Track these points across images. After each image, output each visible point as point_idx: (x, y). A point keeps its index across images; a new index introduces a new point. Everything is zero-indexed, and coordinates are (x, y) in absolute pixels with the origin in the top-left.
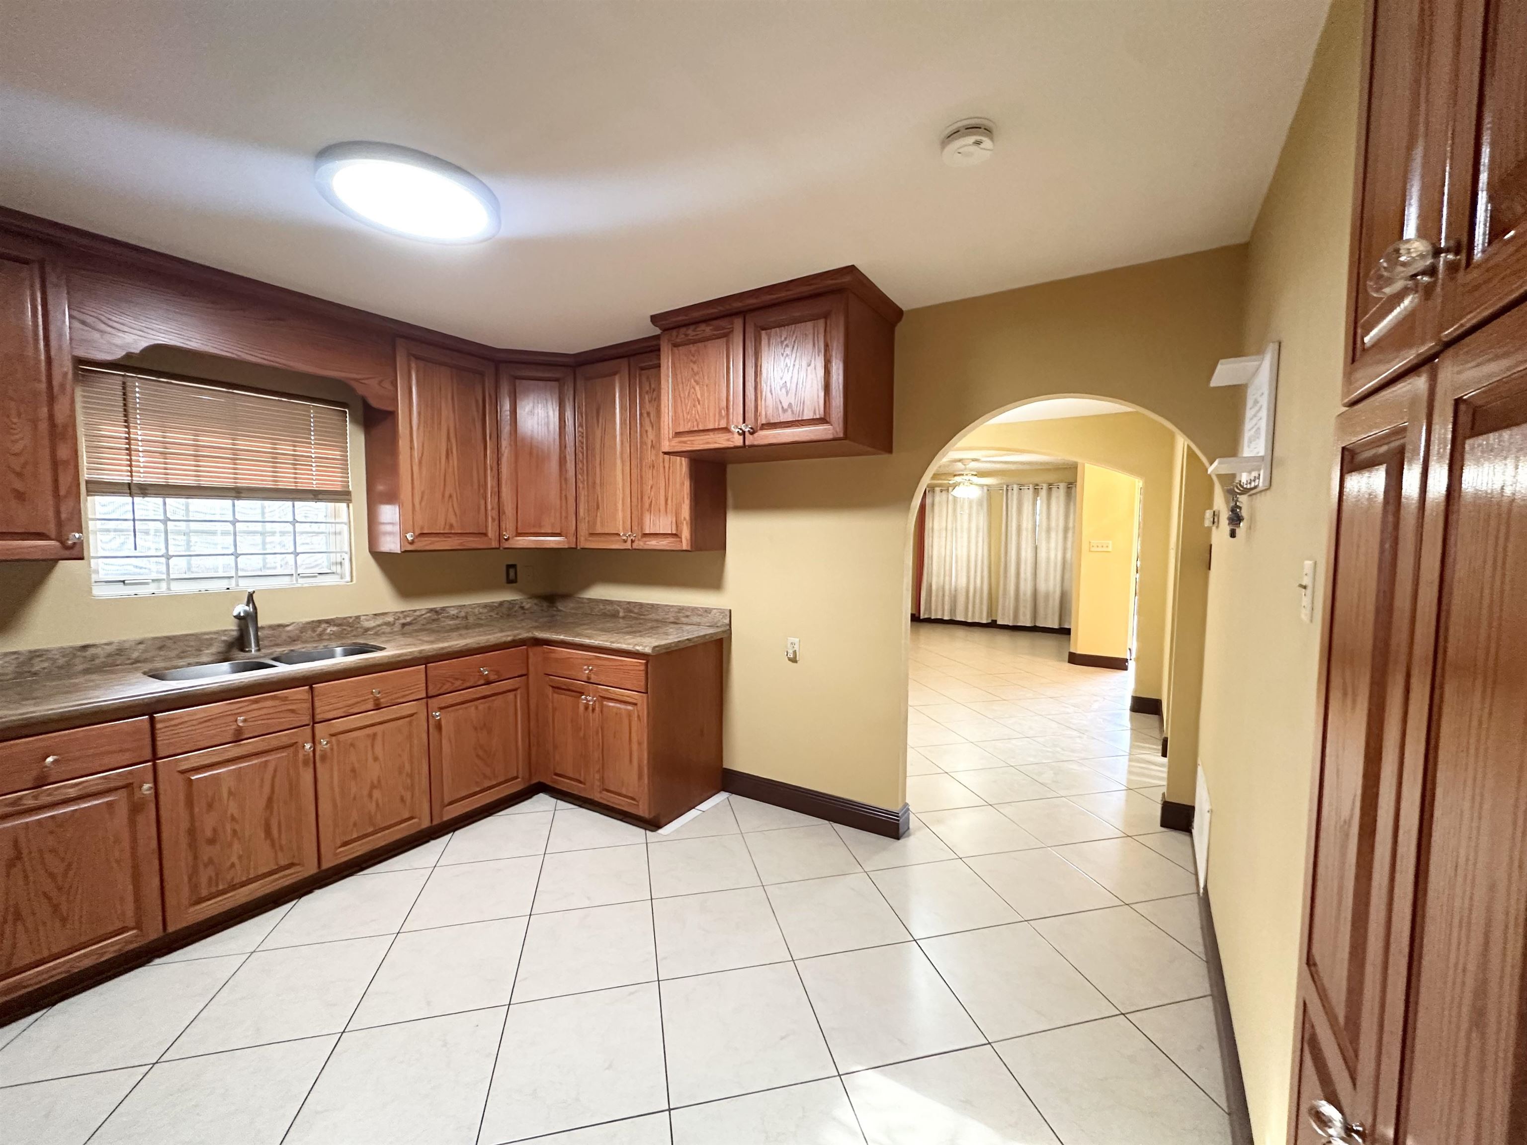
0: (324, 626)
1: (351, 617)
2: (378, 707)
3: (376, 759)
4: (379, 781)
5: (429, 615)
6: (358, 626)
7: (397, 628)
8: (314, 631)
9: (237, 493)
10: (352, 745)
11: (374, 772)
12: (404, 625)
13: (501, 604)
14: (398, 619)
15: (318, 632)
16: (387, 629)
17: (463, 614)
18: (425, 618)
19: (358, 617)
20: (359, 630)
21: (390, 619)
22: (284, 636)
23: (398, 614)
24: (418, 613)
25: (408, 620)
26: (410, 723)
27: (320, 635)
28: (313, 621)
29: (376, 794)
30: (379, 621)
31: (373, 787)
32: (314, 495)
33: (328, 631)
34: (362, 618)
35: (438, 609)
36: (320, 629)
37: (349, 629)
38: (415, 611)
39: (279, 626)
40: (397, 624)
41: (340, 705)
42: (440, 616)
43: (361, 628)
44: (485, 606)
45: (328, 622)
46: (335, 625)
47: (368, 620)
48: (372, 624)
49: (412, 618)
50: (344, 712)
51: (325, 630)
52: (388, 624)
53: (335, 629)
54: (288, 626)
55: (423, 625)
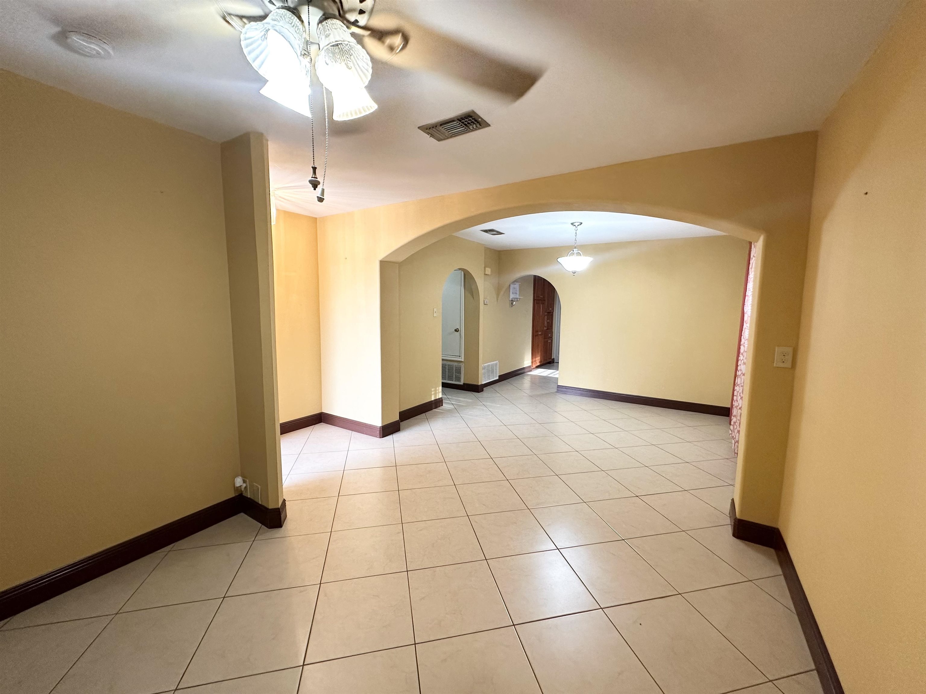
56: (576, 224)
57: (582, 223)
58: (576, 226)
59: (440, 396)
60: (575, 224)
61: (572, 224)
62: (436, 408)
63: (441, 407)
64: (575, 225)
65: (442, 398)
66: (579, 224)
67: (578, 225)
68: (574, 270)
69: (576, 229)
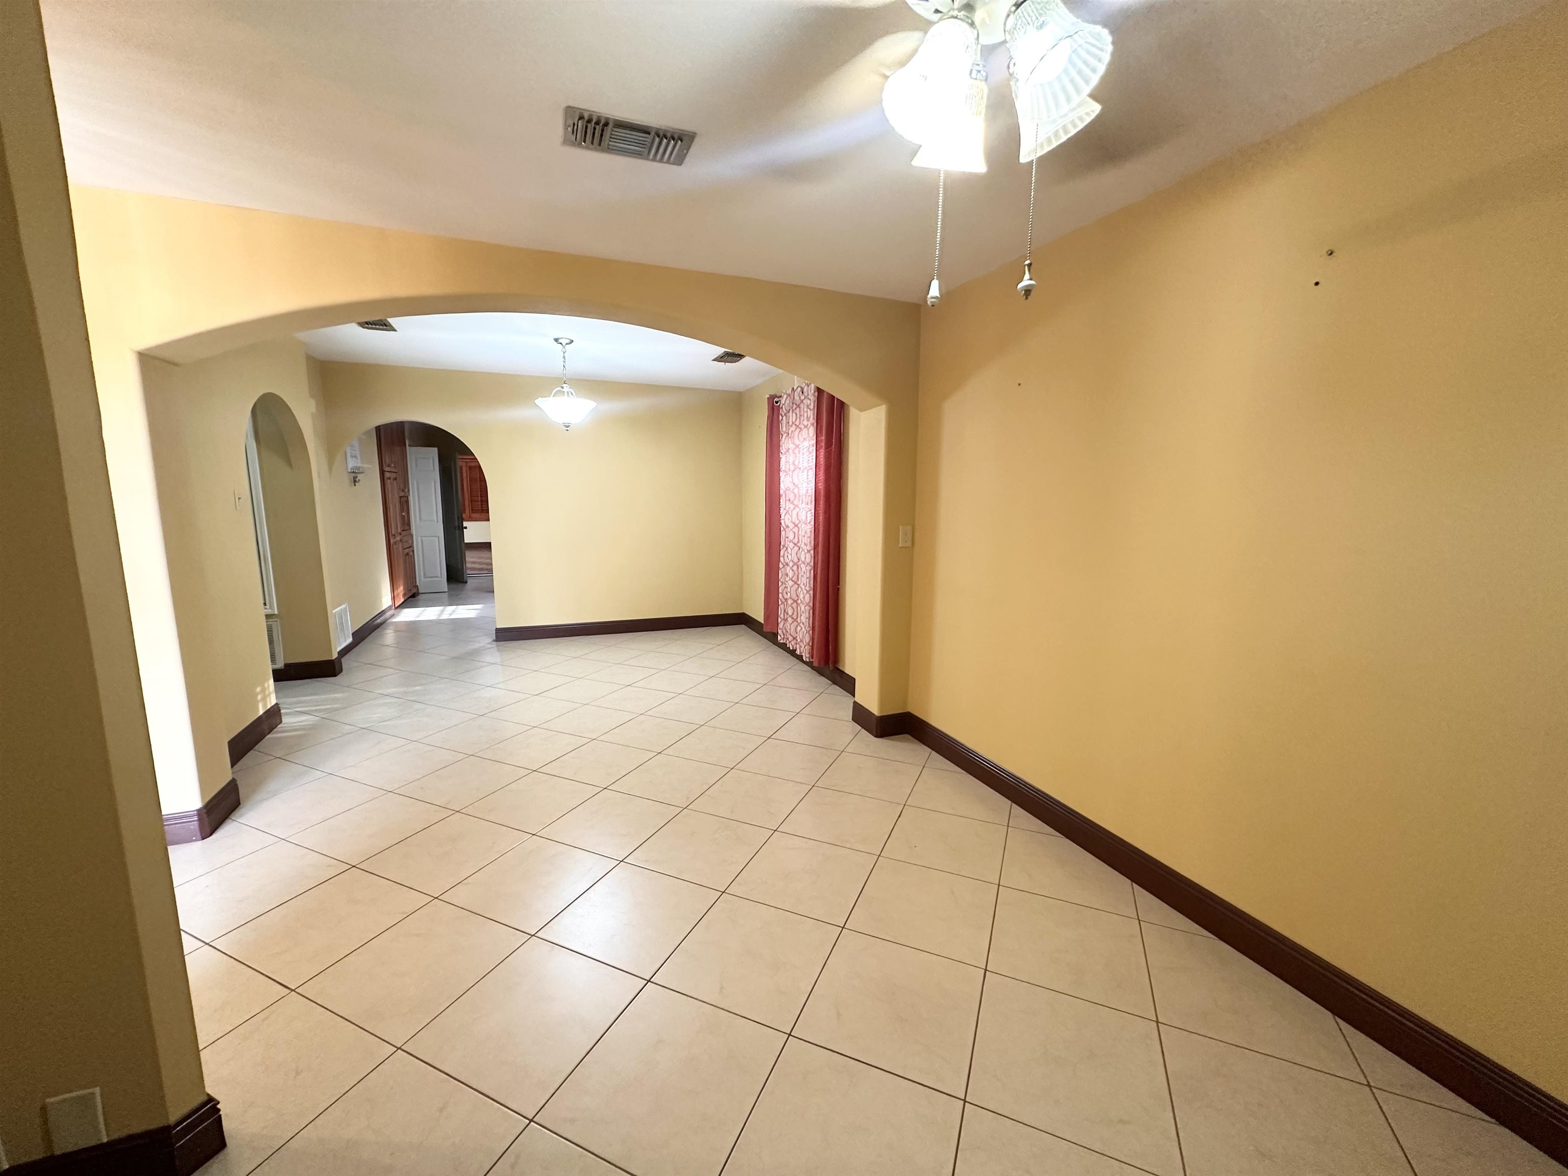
56: (564, 341)
57: (573, 341)
58: (564, 344)
59: (272, 701)
60: (560, 341)
61: (556, 340)
62: (271, 730)
63: (279, 726)
64: (561, 343)
65: (277, 704)
66: (568, 341)
67: (567, 344)
68: (566, 421)
69: (564, 350)
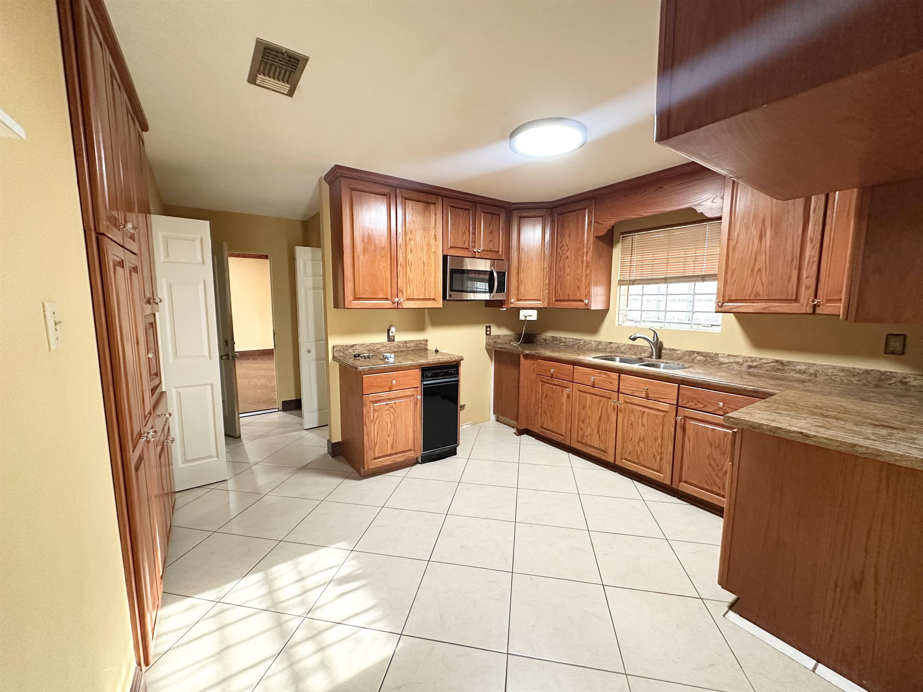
0: (695, 355)
1: (712, 353)
2: (647, 398)
3: (643, 425)
4: (643, 438)
5: (774, 364)
6: (716, 359)
7: (744, 368)
8: (690, 357)
9: (666, 280)
10: (633, 411)
11: (642, 431)
12: (750, 367)
13: (867, 372)
14: (746, 362)
15: (692, 358)
16: (736, 367)
17: (812, 371)
18: (770, 366)
19: (717, 354)
20: (717, 362)
21: (740, 360)
22: (675, 355)
23: (747, 359)
24: (764, 361)
25: (755, 364)
26: (664, 416)
27: (693, 359)
28: (690, 351)
29: (642, 444)
30: (732, 360)
31: (640, 440)
32: (702, 278)
33: (698, 358)
34: (720, 355)
35: (784, 362)
36: (693, 356)
37: (710, 360)
38: (762, 359)
39: (673, 350)
40: (745, 364)
41: (630, 389)
42: (786, 368)
43: (718, 361)
44: (843, 370)
45: (698, 353)
46: (702, 356)
47: (723, 357)
48: (726, 360)
49: (758, 363)
50: (631, 393)
51: (696, 357)
52: (737, 363)
53: (702, 358)
54: (677, 350)
55: (767, 371)
